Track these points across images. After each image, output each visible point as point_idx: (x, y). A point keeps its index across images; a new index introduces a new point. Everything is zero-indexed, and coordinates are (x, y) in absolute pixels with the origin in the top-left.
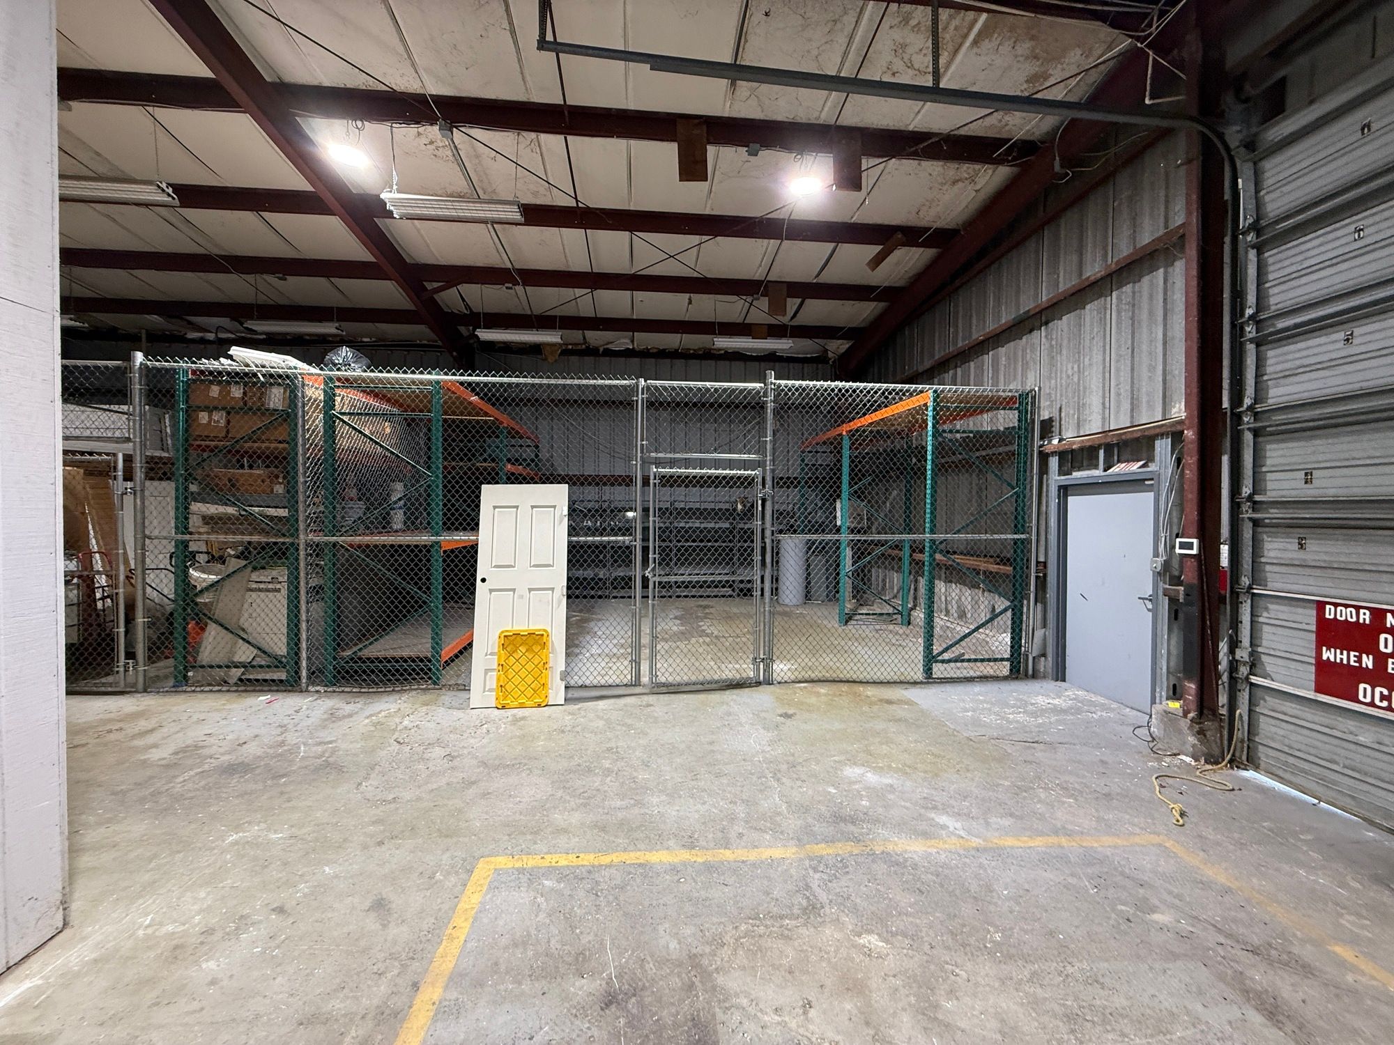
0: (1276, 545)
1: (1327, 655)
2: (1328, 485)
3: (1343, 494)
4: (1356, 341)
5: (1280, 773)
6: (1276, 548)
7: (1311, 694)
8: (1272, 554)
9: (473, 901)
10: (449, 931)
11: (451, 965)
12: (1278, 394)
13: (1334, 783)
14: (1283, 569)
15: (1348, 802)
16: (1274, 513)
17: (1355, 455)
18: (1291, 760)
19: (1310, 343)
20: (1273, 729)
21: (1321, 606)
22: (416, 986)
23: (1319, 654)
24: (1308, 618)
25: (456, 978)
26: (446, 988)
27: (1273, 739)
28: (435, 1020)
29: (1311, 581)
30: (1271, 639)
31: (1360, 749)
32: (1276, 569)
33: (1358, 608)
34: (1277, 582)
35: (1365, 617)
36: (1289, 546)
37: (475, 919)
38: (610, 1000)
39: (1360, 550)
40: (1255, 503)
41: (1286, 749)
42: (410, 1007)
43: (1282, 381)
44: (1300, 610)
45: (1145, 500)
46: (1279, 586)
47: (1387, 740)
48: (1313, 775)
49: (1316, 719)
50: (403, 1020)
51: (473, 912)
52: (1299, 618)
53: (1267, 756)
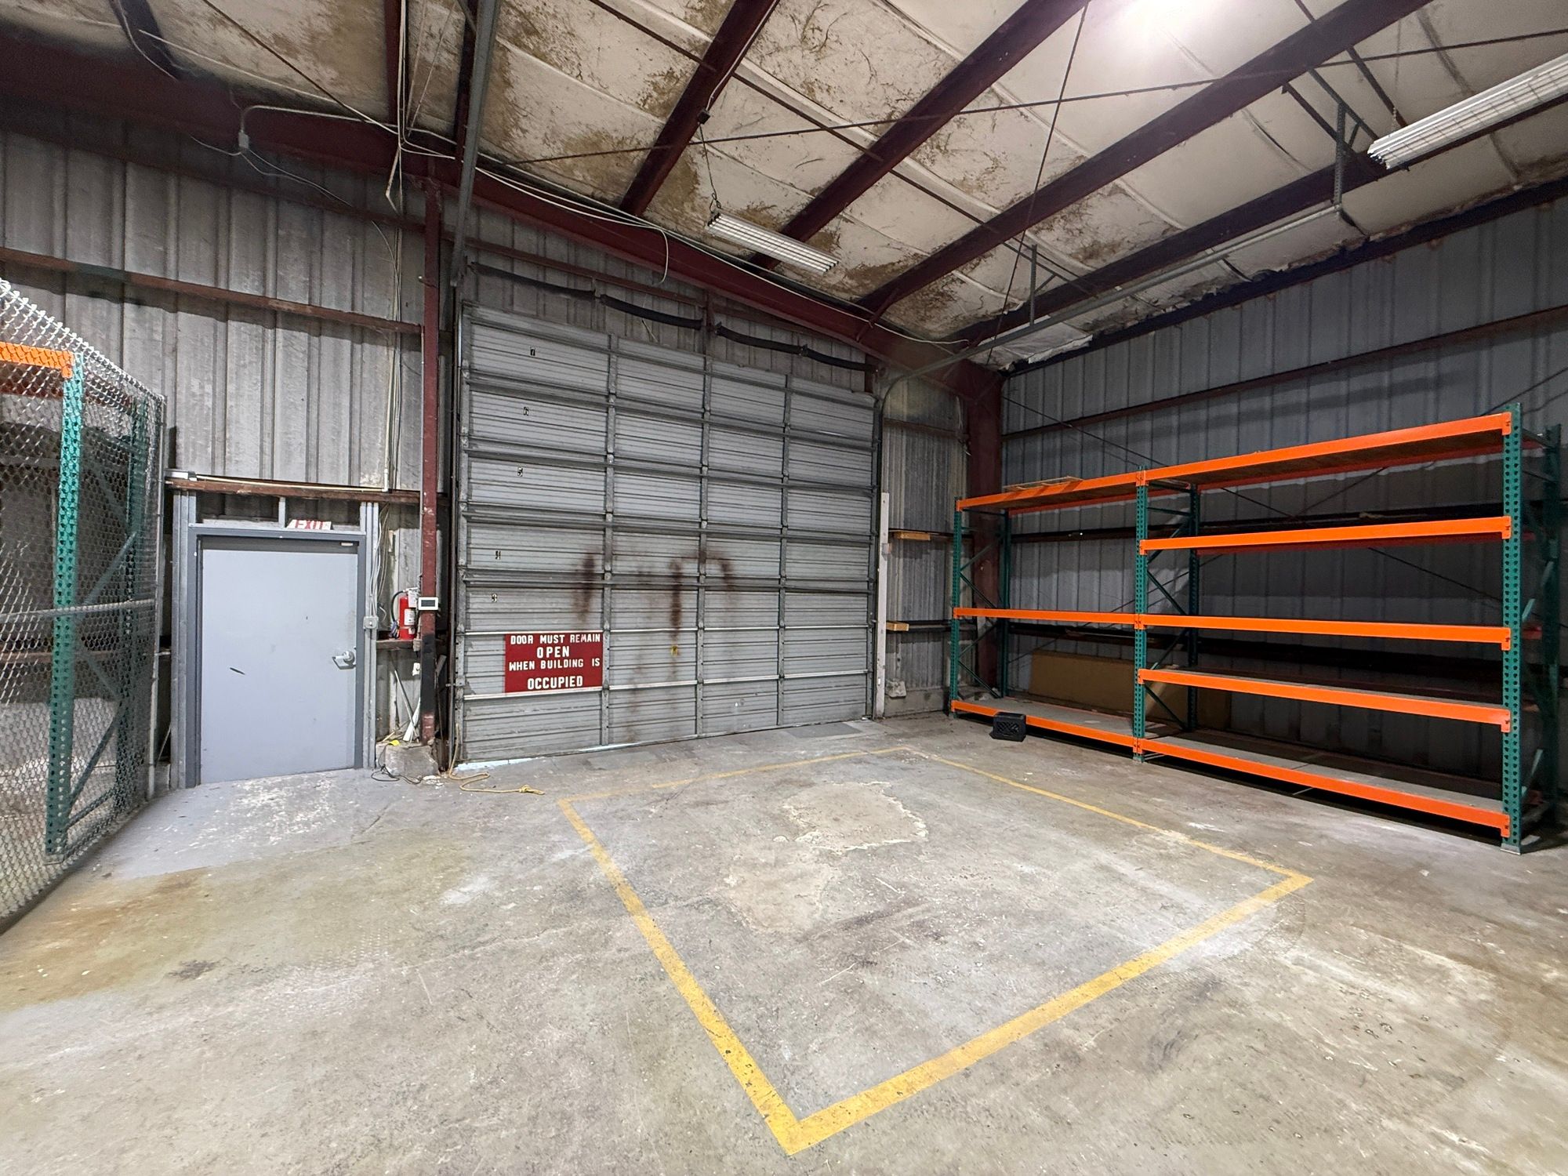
0: (477, 600)
1: (512, 667)
2: (509, 561)
3: (522, 567)
4: (524, 475)
5: (481, 756)
6: (479, 601)
7: (503, 695)
8: (475, 606)
9: (859, 1103)
10: (905, 1094)
11: (930, 1063)
12: (480, 494)
13: (513, 745)
14: (482, 616)
15: (521, 753)
16: (477, 577)
17: (524, 544)
18: (488, 744)
19: (500, 467)
20: (476, 728)
21: (507, 638)
22: (967, 1074)
23: (507, 666)
24: (499, 647)
25: (934, 1053)
26: (947, 1051)
27: (477, 735)
28: (970, 1038)
29: (498, 622)
30: (476, 666)
31: (526, 718)
32: (477, 616)
33: (527, 635)
34: (478, 626)
35: (531, 639)
36: (487, 600)
37: (876, 1083)
38: (866, 963)
39: (525, 600)
40: (468, 570)
41: (486, 738)
42: (980, 1061)
43: (482, 487)
44: (492, 642)
45: (347, 562)
46: (477, 628)
47: (537, 708)
48: (501, 746)
49: (502, 710)
50: (990, 1057)
51: (872, 1091)
52: (492, 648)
53: (472, 748)
